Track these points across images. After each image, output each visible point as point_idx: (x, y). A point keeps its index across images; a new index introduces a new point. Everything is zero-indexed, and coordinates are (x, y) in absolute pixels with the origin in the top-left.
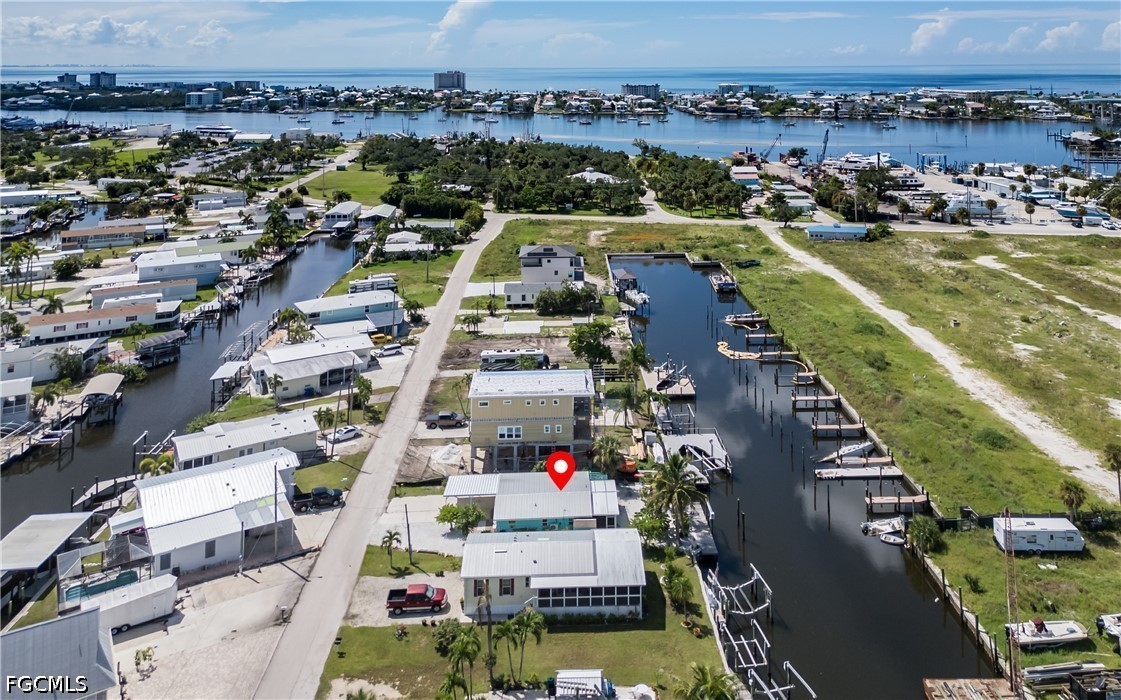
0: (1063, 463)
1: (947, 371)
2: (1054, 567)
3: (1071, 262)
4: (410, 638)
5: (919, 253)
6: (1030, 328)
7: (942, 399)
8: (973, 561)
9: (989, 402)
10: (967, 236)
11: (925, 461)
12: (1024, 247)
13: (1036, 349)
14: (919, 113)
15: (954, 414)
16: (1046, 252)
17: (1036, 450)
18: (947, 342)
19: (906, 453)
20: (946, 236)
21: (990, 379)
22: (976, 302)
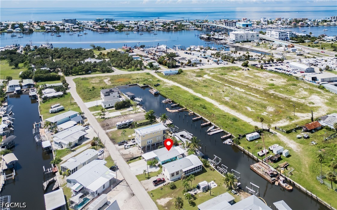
0: (248, 122)
1: (217, 107)
2: (257, 142)
3: (222, 74)
4: (163, 189)
5: (192, 76)
6: (225, 93)
7: (221, 113)
8: (245, 144)
9: (229, 112)
10: (198, 70)
11: (226, 127)
12: (212, 71)
13: (229, 98)
14: (160, 28)
15: (225, 116)
16: (216, 72)
17: (242, 120)
18: (213, 99)
19: (222, 126)
20: (194, 71)
21: (226, 107)
22: (211, 88)
